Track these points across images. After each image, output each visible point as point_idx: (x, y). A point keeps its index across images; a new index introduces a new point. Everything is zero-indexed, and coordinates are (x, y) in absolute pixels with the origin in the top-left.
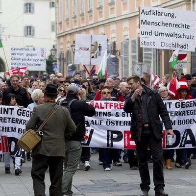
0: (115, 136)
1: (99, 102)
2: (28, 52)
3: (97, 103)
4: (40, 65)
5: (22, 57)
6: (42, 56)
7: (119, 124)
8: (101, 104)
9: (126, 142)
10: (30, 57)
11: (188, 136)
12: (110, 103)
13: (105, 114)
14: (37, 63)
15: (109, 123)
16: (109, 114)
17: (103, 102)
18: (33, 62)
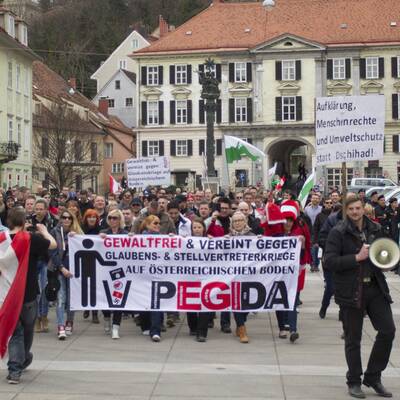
0: (164, 290)
1: (139, 237)
2: (148, 164)
3: (135, 239)
4: (163, 178)
5: (141, 171)
6: (165, 167)
7: (169, 271)
8: (142, 240)
9: (181, 299)
10: (150, 170)
11: (279, 292)
12: (157, 239)
13: (148, 256)
14: (160, 176)
15: (154, 270)
16: (155, 256)
17: (145, 237)
18: (154, 176)
